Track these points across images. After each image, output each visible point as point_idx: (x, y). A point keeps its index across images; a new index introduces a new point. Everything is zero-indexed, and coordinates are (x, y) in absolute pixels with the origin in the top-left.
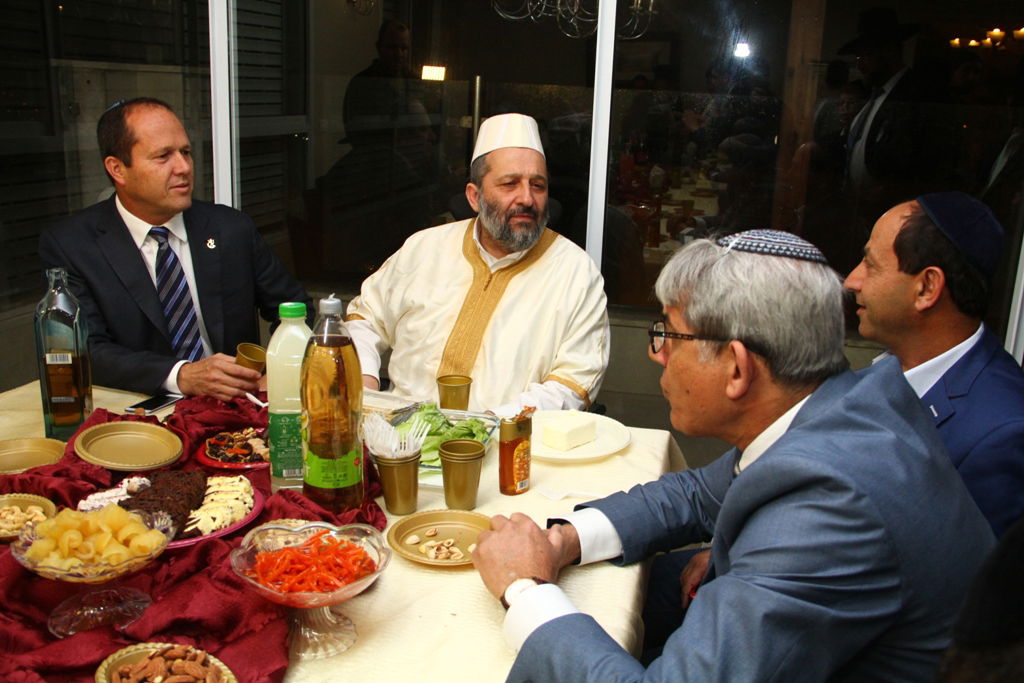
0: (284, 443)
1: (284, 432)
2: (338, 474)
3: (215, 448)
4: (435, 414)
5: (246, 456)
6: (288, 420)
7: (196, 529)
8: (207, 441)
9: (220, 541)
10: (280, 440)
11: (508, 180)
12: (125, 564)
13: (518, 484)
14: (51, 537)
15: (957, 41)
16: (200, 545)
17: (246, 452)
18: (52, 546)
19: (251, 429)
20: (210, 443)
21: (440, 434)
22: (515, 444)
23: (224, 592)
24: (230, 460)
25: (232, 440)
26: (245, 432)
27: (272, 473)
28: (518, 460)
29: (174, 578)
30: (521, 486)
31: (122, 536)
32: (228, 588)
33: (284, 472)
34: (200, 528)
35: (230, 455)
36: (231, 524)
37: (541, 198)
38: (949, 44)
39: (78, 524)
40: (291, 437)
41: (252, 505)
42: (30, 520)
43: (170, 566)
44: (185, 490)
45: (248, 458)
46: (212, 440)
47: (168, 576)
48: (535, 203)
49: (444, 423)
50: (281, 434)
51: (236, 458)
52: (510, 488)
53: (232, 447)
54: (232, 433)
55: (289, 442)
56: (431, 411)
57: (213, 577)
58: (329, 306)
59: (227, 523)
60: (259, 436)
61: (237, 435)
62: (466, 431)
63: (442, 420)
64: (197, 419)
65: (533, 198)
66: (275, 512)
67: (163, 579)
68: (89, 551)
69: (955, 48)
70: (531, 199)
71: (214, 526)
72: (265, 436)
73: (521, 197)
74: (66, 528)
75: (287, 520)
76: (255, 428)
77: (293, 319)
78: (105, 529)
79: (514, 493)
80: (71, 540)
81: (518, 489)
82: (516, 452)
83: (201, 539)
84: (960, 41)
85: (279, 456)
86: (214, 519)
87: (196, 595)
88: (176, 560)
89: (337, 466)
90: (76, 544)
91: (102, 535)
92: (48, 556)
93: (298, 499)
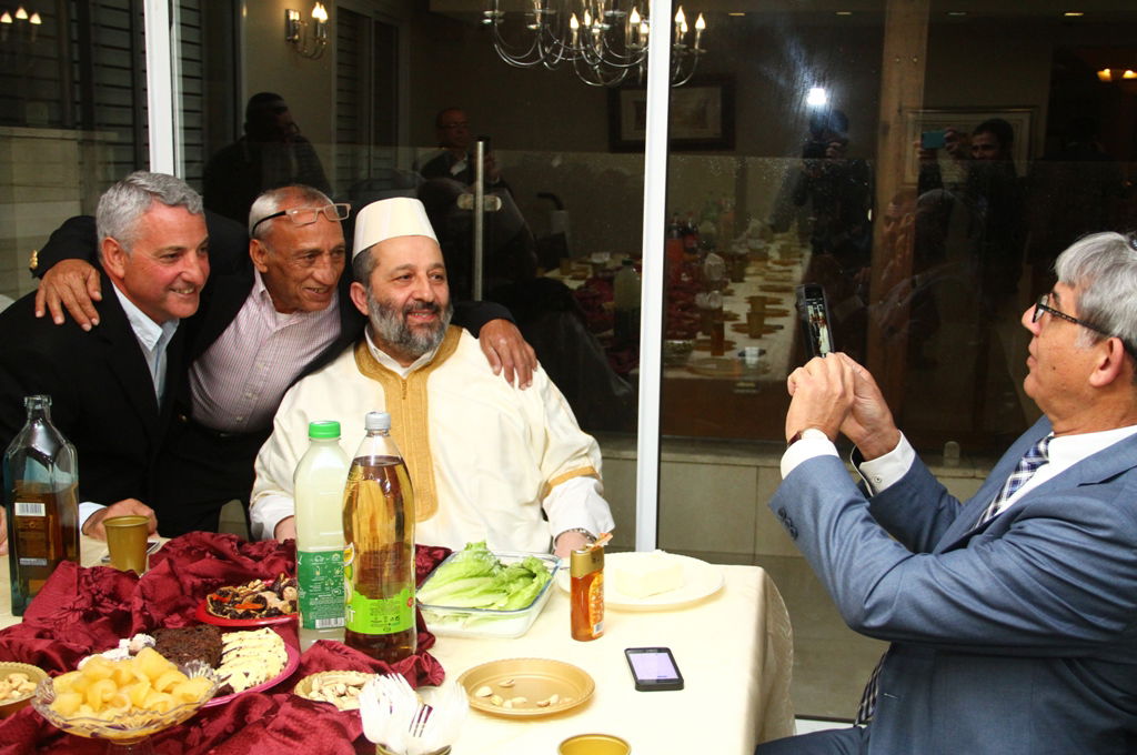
0: (317, 588)
1: (318, 573)
2: (389, 617)
3: (219, 605)
4: (485, 553)
5: (260, 611)
6: (322, 559)
7: (228, 685)
8: (209, 597)
9: (262, 696)
10: (312, 583)
11: (402, 273)
12: (173, 713)
13: (595, 627)
14: (77, 691)
15: (1106, 73)
16: (237, 702)
17: (259, 606)
18: (79, 699)
19: (258, 581)
20: (211, 599)
21: (494, 575)
22: (588, 580)
23: (284, 743)
24: (241, 617)
25: (238, 595)
26: (251, 584)
27: (301, 625)
28: (594, 598)
29: (211, 740)
30: (598, 629)
31: (162, 684)
32: (287, 739)
33: (317, 622)
34: (232, 685)
35: (240, 611)
36: (267, 679)
37: (442, 293)
38: (1097, 77)
39: (110, 673)
40: (326, 580)
41: (286, 660)
42: (16, 689)
43: (202, 728)
44: (203, 645)
45: (264, 613)
46: (214, 596)
47: (203, 739)
48: (436, 297)
49: (495, 564)
50: (314, 576)
51: (247, 615)
52: (583, 632)
53: (240, 602)
54: (236, 586)
55: (323, 586)
56: (481, 549)
57: (270, 727)
58: (377, 420)
59: (262, 679)
60: (268, 588)
61: (241, 590)
62: (524, 572)
63: (493, 561)
64: (191, 570)
65: (434, 292)
66: (315, 666)
67: (197, 743)
68: (124, 704)
69: (1105, 83)
70: (431, 294)
71: (247, 682)
72: (276, 589)
73: (420, 292)
74: (93, 680)
75: (333, 672)
76: (263, 579)
77: (327, 440)
78: (142, 677)
79: (590, 638)
80: (104, 691)
81: (595, 633)
82: (591, 588)
83: (234, 696)
84: (1111, 73)
85: (311, 604)
86: (247, 675)
87: (253, 747)
88: (210, 721)
89: (388, 607)
90: (107, 697)
91: (138, 685)
92: (78, 709)
93: (341, 649)
